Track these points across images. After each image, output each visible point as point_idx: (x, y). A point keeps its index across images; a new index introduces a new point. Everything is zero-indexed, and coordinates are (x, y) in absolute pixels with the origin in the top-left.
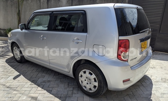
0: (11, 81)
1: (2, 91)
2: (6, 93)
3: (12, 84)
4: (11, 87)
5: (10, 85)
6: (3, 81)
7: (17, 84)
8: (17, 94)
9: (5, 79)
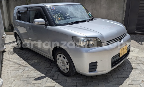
0: (28, 72)
1: (22, 81)
2: (26, 83)
3: (30, 74)
4: (30, 77)
5: (28, 75)
6: (21, 72)
7: (34, 74)
8: (36, 84)
9: (23, 69)
